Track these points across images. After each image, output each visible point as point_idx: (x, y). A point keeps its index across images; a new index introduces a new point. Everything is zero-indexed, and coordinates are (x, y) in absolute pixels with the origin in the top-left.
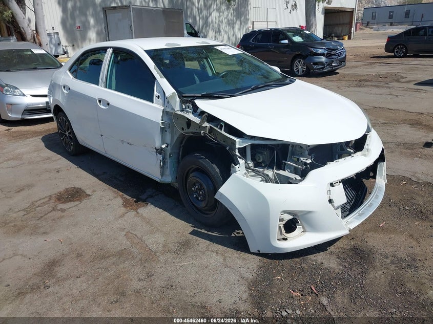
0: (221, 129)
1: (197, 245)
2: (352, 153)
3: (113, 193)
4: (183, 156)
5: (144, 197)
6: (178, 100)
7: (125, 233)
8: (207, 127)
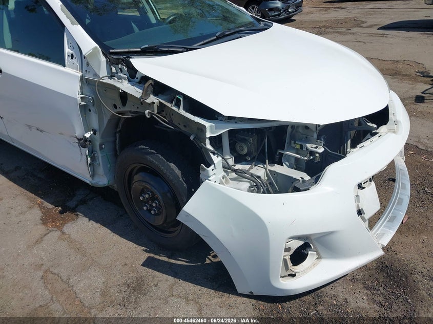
0: (178, 106)
1: (156, 286)
2: (374, 129)
3: (28, 201)
4: (122, 147)
5: (72, 204)
6: (103, 59)
7: (41, 273)
8: (153, 103)
